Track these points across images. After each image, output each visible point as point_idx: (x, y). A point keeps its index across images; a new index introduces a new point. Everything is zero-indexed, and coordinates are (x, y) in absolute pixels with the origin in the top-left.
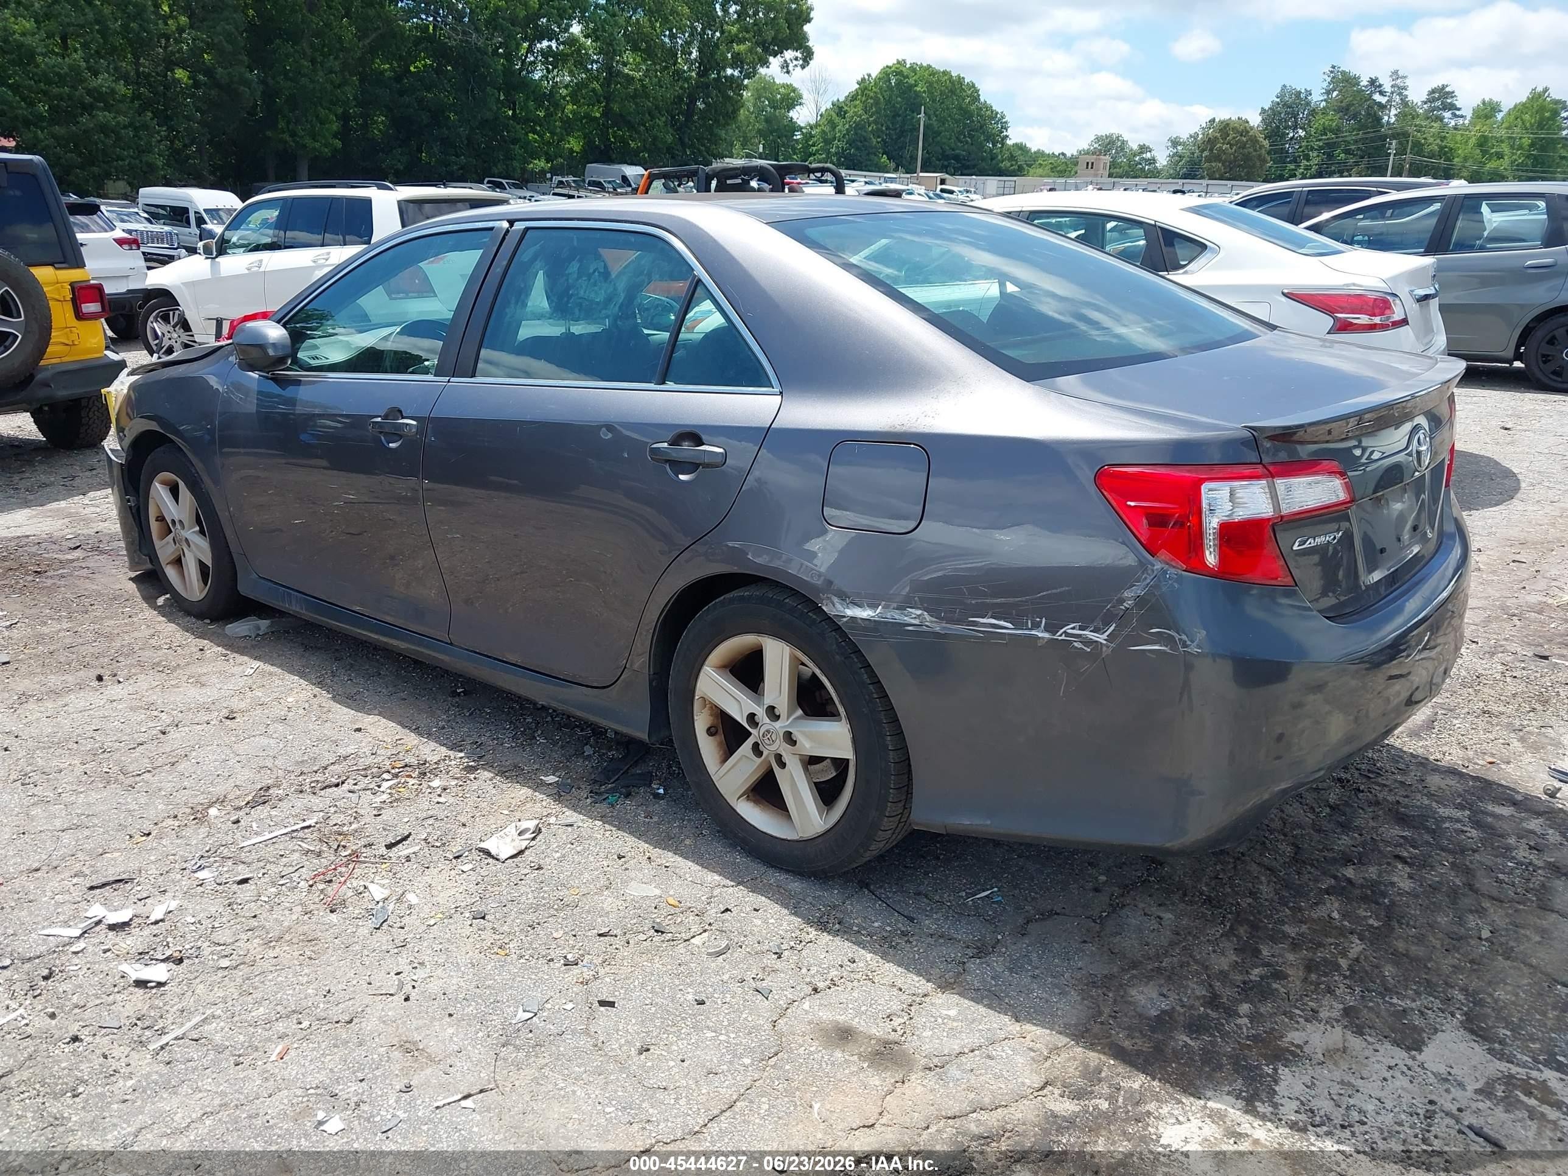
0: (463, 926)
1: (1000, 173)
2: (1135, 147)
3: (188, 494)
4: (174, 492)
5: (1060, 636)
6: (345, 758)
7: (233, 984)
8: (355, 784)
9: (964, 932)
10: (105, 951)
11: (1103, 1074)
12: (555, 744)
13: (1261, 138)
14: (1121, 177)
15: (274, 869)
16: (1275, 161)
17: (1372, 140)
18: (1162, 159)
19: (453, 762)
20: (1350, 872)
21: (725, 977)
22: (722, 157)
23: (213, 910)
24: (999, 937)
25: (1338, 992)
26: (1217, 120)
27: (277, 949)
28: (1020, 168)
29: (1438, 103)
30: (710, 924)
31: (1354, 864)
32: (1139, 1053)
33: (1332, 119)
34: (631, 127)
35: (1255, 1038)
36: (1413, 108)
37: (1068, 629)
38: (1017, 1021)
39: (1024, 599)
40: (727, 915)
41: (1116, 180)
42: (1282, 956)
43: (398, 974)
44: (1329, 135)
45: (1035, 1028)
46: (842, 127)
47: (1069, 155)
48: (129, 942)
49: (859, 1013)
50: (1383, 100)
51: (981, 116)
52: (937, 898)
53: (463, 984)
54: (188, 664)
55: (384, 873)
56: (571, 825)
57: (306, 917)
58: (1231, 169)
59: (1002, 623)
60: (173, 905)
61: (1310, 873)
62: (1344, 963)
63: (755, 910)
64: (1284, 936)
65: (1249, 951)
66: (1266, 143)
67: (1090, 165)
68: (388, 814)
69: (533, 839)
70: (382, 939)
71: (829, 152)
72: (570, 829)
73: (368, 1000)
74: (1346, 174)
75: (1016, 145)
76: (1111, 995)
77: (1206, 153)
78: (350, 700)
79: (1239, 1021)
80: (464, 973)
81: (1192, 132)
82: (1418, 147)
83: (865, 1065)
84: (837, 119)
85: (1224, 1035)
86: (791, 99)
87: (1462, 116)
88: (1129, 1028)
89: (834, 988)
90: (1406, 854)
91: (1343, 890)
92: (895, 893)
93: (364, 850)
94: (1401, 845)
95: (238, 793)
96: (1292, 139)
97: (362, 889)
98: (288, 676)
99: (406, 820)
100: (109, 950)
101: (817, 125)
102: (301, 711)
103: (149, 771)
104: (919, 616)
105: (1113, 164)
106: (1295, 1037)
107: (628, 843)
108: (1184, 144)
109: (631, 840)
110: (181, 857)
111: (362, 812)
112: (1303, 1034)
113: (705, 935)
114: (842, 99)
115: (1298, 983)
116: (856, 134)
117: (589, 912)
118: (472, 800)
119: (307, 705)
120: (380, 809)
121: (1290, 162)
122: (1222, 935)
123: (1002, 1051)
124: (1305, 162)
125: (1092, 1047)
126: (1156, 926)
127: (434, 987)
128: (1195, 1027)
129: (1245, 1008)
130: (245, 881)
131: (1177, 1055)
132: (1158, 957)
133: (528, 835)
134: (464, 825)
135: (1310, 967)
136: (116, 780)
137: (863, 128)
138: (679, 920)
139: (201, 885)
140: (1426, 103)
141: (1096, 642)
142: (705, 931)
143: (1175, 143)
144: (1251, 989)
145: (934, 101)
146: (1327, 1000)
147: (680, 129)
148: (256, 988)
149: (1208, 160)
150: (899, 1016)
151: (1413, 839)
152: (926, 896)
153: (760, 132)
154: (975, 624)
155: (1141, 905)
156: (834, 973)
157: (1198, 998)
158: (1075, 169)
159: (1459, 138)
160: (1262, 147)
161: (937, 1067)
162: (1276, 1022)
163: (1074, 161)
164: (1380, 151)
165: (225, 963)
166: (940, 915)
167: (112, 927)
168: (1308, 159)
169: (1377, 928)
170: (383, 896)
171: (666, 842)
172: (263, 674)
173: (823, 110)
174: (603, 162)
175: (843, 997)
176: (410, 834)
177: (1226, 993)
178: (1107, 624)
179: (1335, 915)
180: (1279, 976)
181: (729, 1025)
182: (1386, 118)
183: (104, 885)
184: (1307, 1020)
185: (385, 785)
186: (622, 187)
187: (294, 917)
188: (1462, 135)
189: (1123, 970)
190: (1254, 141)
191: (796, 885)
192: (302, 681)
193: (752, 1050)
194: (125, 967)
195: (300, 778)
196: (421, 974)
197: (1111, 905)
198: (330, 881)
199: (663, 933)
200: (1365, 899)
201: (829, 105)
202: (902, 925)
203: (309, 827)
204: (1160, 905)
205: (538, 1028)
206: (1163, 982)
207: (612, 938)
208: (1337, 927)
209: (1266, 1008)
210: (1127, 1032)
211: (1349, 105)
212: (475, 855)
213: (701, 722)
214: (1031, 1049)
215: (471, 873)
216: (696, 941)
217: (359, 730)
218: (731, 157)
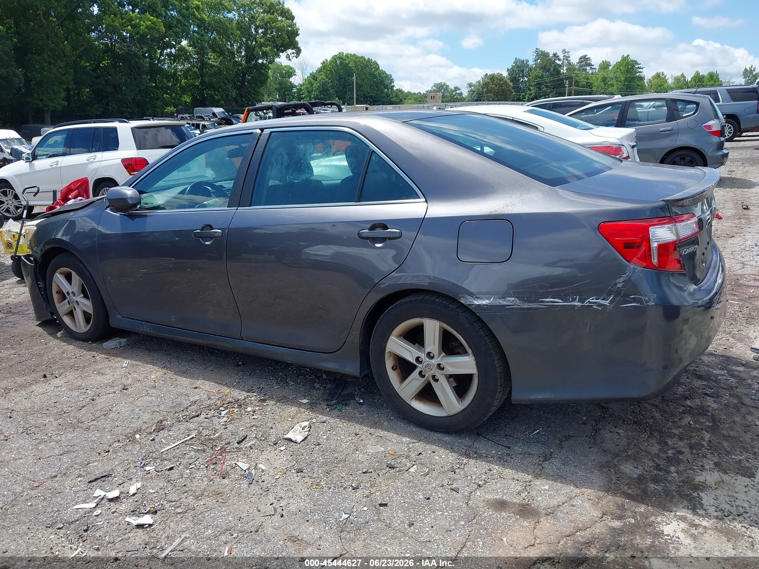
0: (294, 477)
1: (391, 103)
2: (453, 88)
3: (78, 277)
4: (68, 278)
5: (586, 303)
6: (195, 402)
7: (188, 520)
8: (207, 414)
9: (534, 450)
10: (113, 513)
11: (626, 507)
12: (299, 384)
13: (509, 81)
14: (448, 102)
15: (184, 461)
16: (516, 92)
17: (557, 81)
18: (465, 93)
19: (253, 398)
20: (688, 403)
21: (434, 485)
22: (260, 101)
23: (162, 485)
24: (552, 450)
25: (708, 456)
26: (488, 74)
27: (203, 500)
28: (401, 101)
29: (584, 63)
30: (415, 462)
31: (689, 399)
32: (637, 495)
33: (539, 72)
34: (215, 89)
35: (683, 481)
36: (573, 65)
37: (590, 300)
38: (577, 487)
39: (567, 288)
40: (421, 456)
41: (446, 103)
42: (677, 443)
43: (271, 504)
44: (538, 79)
45: (586, 490)
46: (316, 85)
47: (422, 93)
48: (123, 507)
49: (504, 494)
50: (560, 63)
51: (381, 77)
52: (516, 436)
53: (307, 505)
54: (89, 365)
55: (242, 456)
56: (325, 422)
57: (211, 483)
58: (497, 96)
59: (556, 300)
60: (139, 485)
61: (672, 405)
62: (705, 443)
63: (433, 452)
64: (674, 434)
65: (663, 443)
66: (511, 84)
67: (433, 98)
68: (230, 427)
69: (309, 431)
70: (255, 488)
71: (310, 97)
72: (325, 424)
73: (262, 519)
74: (547, 96)
75: (397, 89)
76: (612, 470)
77: (485, 89)
78: (184, 373)
79: (673, 475)
80: (305, 500)
81: (478, 80)
82: (577, 84)
83: (518, 517)
84: (313, 81)
85: (669, 482)
86: (290, 72)
87: (594, 69)
88: (627, 484)
89: (487, 484)
90: (708, 392)
91: (689, 411)
92: (495, 436)
93: (226, 446)
94: (704, 389)
95: (147, 425)
96: (522, 81)
97: (234, 465)
98: (146, 365)
99: (241, 429)
100: (115, 512)
101: (303, 85)
102: (162, 382)
103: (94, 420)
104: (513, 301)
105: (443, 97)
106: (699, 479)
107: (357, 428)
108: (474, 86)
109: (358, 427)
110: (132, 460)
111: (217, 427)
112: (702, 477)
113: (415, 466)
114: (314, 72)
115: (689, 455)
116: (323, 88)
117: (353, 463)
118: (269, 415)
119: (163, 379)
120: (226, 425)
121: (522, 92)
122: (648, 437)
123: (577, 502)
124: (529, 92)
125: (615, 494)
126: (618, 437)
127: (293, 508)
128: (656, 480)
129: (673, 469)
130: (171, 469)
131: (654, 494)
132: (625, 451)
133: (306, 429)
134: (271, 428)
135: (691, 447)
136: (78, 427)
137: (326, 85)
138: (399, 461)
139: (149, 473)
140: (578, 63)
141: (604, 305)
142: (414, 465)
143: (470, 85)
144: (672, 460)
145: (358, 70)
146: (705, 461)
147: (238, 88)
148: (201, 521)
149: (487, 92)
150: (523, 493)
151: (709, 385)
152: (510, 436)
153: (276, 89)
154: (543, 302)
155: (607, 428)
156: (484, 477)
157: (651, 467)
158: (426, 99)
159: (594, 78)
160: (509, 86)
161: (551, 513)
162: (688, 473)
163: (425, 96)
164: (562, 85)
165: (179, 510)
166: (521, 444)
167: (111, 500)
168: (530, 90)
169: (711, 426)
170: (247, 467)
171: (374, 425)
172: (133, 366)
173: (306, 77)
174: (203, 106)
175: (494, 487)
176: (247, 436)
177: (662, 463)
178: (609, 295)
179: (691, 422)
180: (680, 453)
181: (446, 507)
182: (562, 71)
183: (96, 480)
184: (701, 471)
185: (223, 413)
186: (213, 118)
187: (206, 483)
188: (595, 77)
189: (613, 458)
190: (506, 83)
191: (447, 438)
192: (155, 367)
193: (463, 518)
194: (128, 519)
195: (176, 415)
196: (283, 503)
197: (594, 430)
198: (216, 463)
199: (393, 468)
200: (700, 414)
201: (309, 75)
202: (506, 451)
203: (193, 438)
204: (615, 427)
205: (354, 521)
206: (633, 461)
207: (370, 474)
208: (694, 428)
209: (681, 468)
210: (628, 486)
211: (545, 66)
212: (284, 442)
213: (389, 364)
214: (589, 499)
215: (286, 450)
216: (412, 470)
217: (196, 388)
218: (264, 101)
